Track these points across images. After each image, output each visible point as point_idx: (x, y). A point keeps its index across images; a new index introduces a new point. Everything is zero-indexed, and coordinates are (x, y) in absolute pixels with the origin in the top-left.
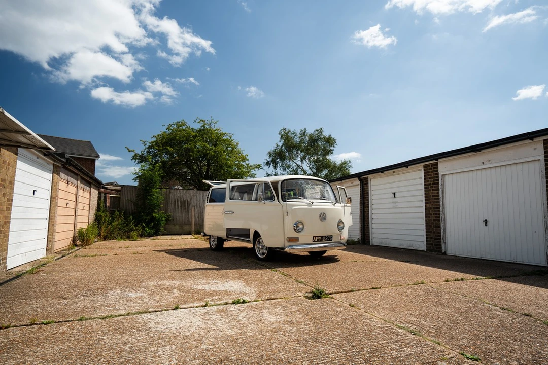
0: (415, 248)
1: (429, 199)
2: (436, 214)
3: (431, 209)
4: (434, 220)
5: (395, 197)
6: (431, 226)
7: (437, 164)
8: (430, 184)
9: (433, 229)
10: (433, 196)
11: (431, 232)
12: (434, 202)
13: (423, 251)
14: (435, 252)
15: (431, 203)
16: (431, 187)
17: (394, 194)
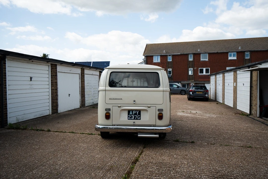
0: (44, 115)
1: (53, 84)
2: (56, 93)
3: (54, 89)
4: (55, 96)
5: (31, 80)
6: (54, 100)
7: (56, 65)
8: (53, 75)
9: (55, 101)
10: (55, 82)
11: (54, 103)
12: (55, 86)
13: (50, 115)
14: (55, 113)
15: (54, 86)
16: (54, 77)
17: (31, 78)
